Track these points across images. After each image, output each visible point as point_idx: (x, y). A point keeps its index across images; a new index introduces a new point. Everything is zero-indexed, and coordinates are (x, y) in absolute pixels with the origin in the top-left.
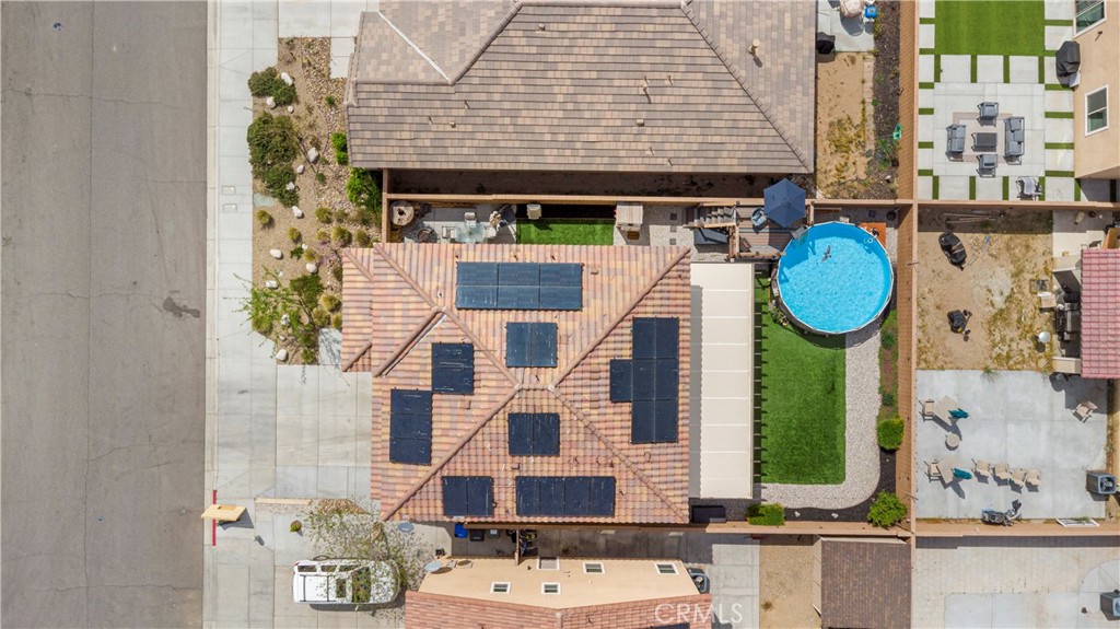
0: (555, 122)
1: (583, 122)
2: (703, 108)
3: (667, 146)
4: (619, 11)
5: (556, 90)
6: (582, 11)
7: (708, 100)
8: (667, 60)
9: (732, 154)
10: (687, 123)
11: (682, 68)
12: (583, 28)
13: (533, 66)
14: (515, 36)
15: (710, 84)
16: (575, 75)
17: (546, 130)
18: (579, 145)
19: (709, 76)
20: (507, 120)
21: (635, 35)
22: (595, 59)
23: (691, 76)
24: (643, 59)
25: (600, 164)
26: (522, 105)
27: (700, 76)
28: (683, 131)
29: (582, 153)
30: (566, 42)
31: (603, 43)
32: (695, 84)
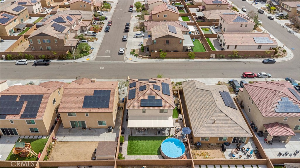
0: (194, 100)
1: (195, 103)
2: (202, 116)
3: (193, 114)
4: (214, 101)
5: (199, 99)
6: (212, 97)
7: (203, 117)
8: (208, 109)
9: (194, 123)
10: (198, 115)
11: (207, 112)
12: (210, 98)
13: (202, 95)
14: (206, 92)
15: (206, 116)
16: (202, 100)
17: (192, 99)
18: (191, 104)
19: (207, 115)
20: (192, 95)
21: (211, 104)
22: (205, 101)
23: (207, 113)
24: (207, 106)
25: (188, 107)
26: (195, 96)
27: (207, 114)
28: (197, 115)
29: (190, 105)
30: (207, 97)
31: (208, 101)
32: (205, 114)
